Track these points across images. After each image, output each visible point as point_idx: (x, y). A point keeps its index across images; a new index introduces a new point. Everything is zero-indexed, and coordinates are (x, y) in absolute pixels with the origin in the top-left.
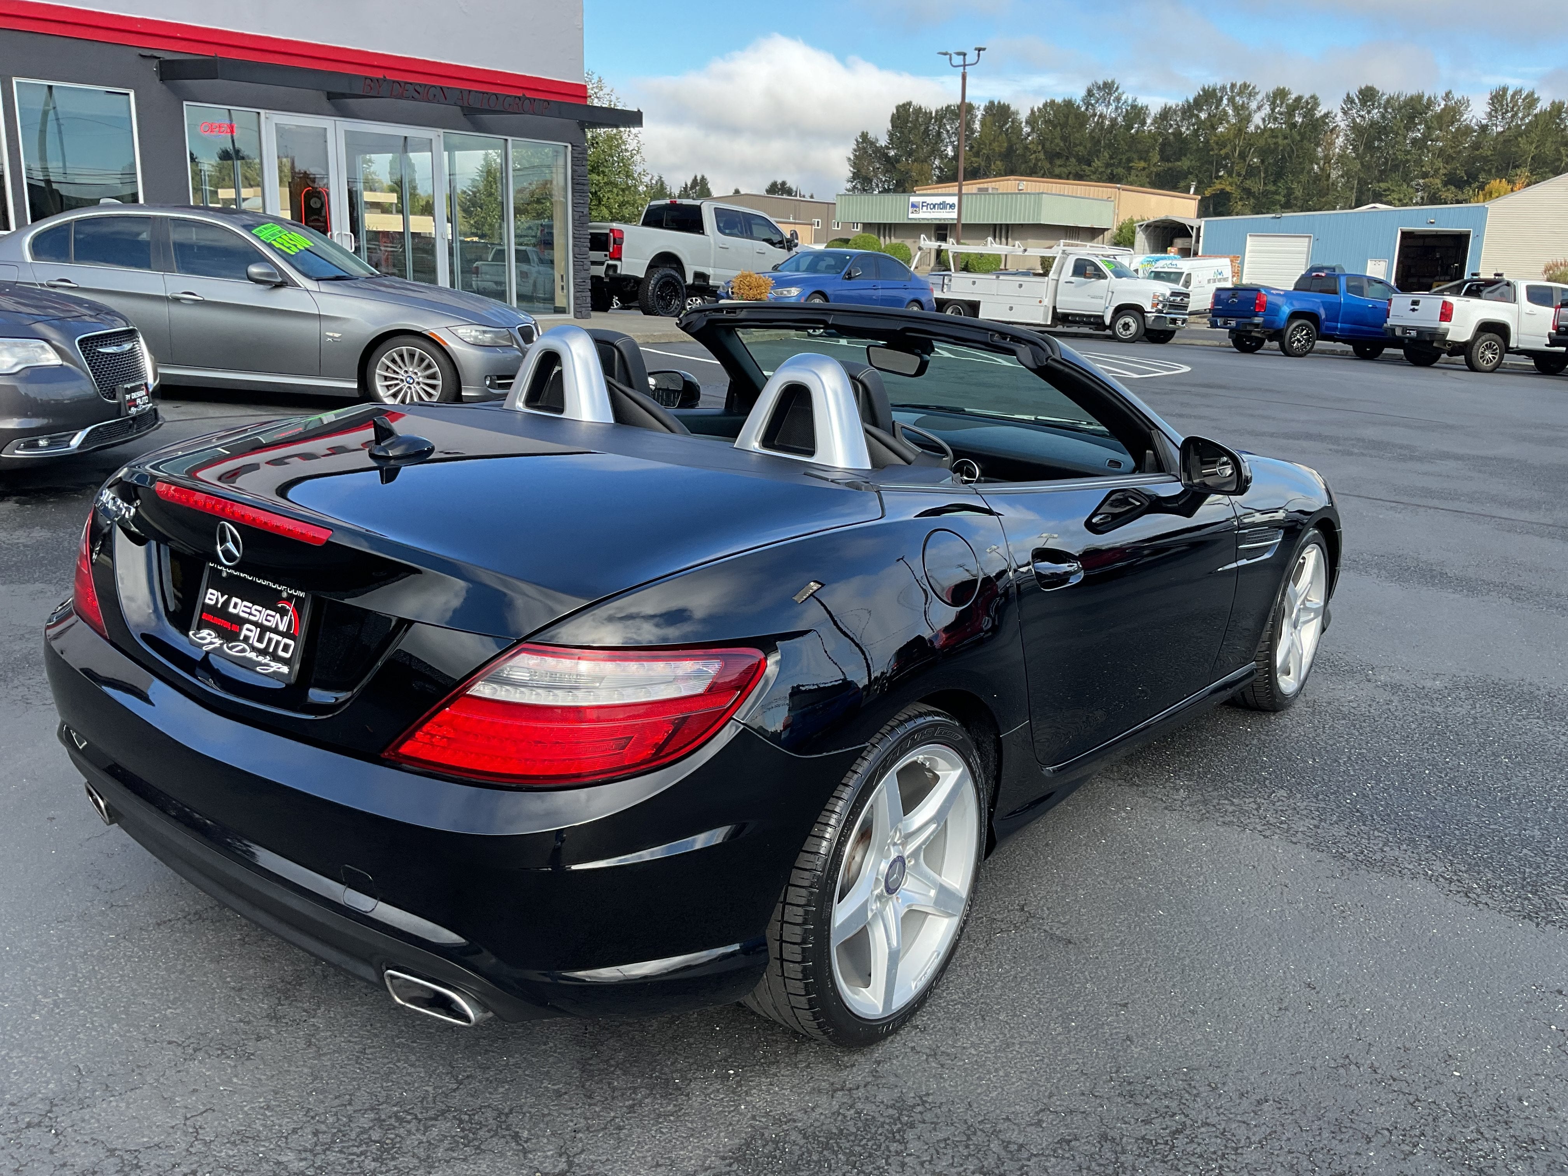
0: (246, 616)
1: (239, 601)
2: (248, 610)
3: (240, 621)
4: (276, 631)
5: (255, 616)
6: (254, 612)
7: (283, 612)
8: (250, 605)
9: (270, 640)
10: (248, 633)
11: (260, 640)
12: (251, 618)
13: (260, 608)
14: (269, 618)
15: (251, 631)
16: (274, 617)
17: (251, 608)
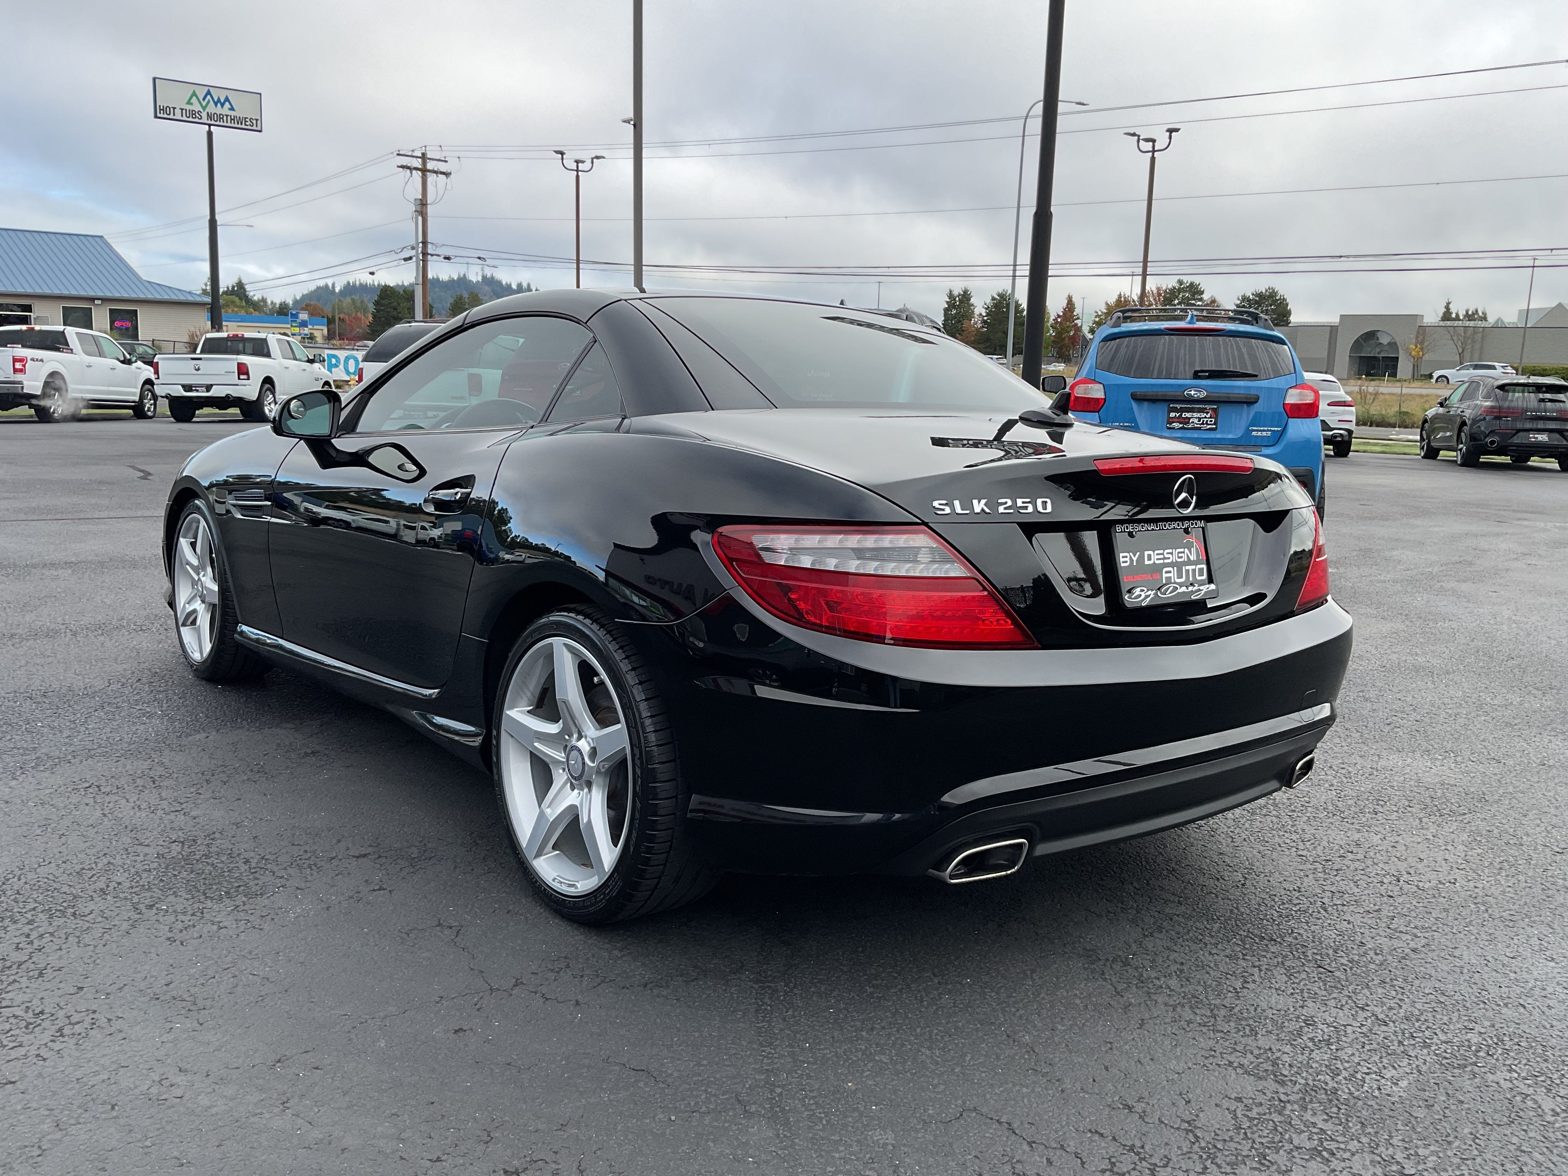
0: (1161, 561)
1: (1151, 552)
2: (1162, 556)
3: (1157, 569)
4: (1189, 562)
5: (1169, 558)
6: (1167, 556)
7: (1190, 545)
8: (1161, 551)
9: (1187, 571)
10: (1168, 575)
11: (1180, 576)
12: (1166, 561)
13: (1170, 551)
14: (1180, 555)
15: (1170, 572)
17: (1163, 554)
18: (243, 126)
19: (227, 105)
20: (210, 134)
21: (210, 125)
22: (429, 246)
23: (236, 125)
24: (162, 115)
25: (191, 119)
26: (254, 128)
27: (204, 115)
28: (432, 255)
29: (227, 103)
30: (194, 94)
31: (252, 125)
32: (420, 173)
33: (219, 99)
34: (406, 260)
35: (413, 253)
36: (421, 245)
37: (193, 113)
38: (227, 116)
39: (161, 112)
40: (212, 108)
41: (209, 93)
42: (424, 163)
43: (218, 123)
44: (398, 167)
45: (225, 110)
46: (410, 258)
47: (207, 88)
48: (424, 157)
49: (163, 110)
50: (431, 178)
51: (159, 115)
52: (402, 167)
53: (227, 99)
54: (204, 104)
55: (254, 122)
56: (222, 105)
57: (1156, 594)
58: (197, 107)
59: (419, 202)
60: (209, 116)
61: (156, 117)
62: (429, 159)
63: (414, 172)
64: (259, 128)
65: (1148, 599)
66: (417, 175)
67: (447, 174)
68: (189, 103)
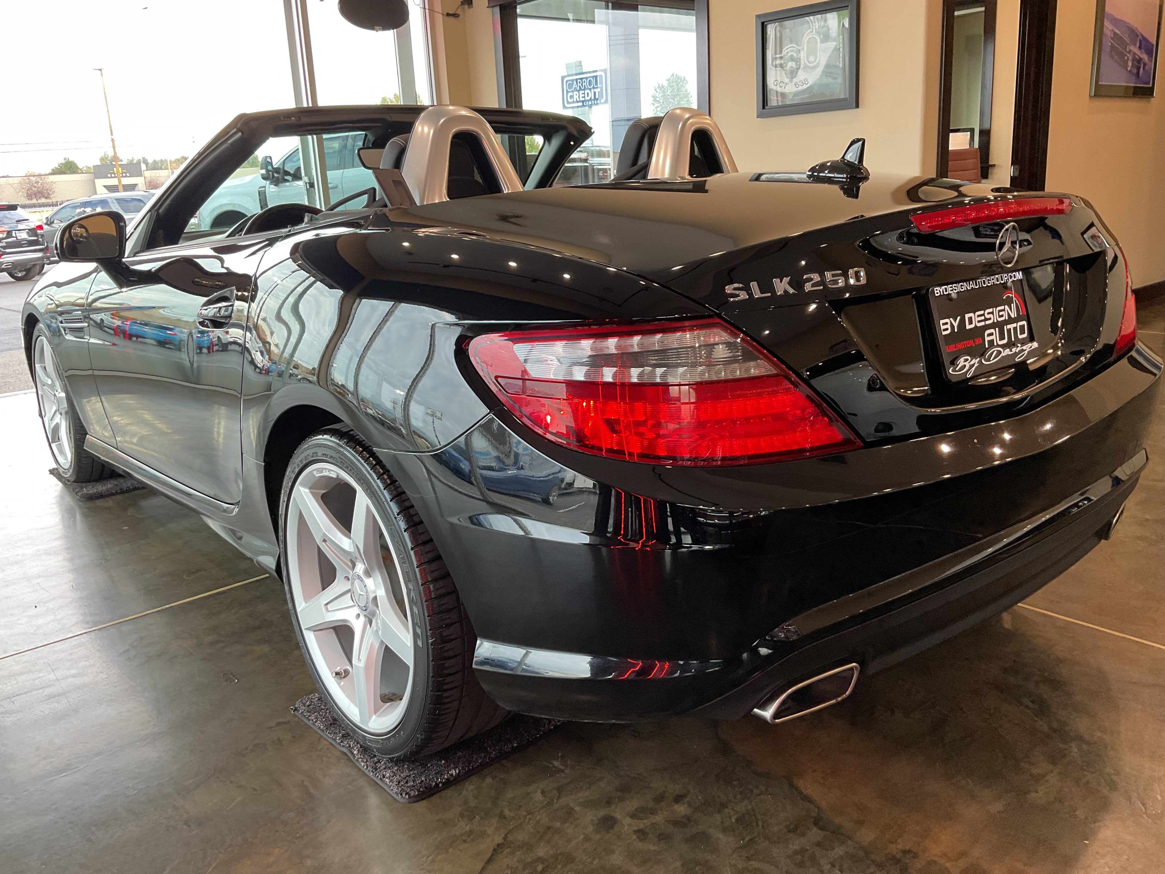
0: (983, 324)
1: (971, 315)
2: (983, 318)
3: (979, 332)
4: (1010, 321)
5: (990, 319)
6: (987, 316)
7: (1009, 301)
8: (982, 312)
9: (1009, 331)
10: (991, 338)
11: (1002, 338)
12: (988, 322)
13: (991, 310)
14: (1001, 313)
15: (992, 334)
16: (1004, 310)
17: (983, 315)
57: (980, 362)
65: (973, 369)
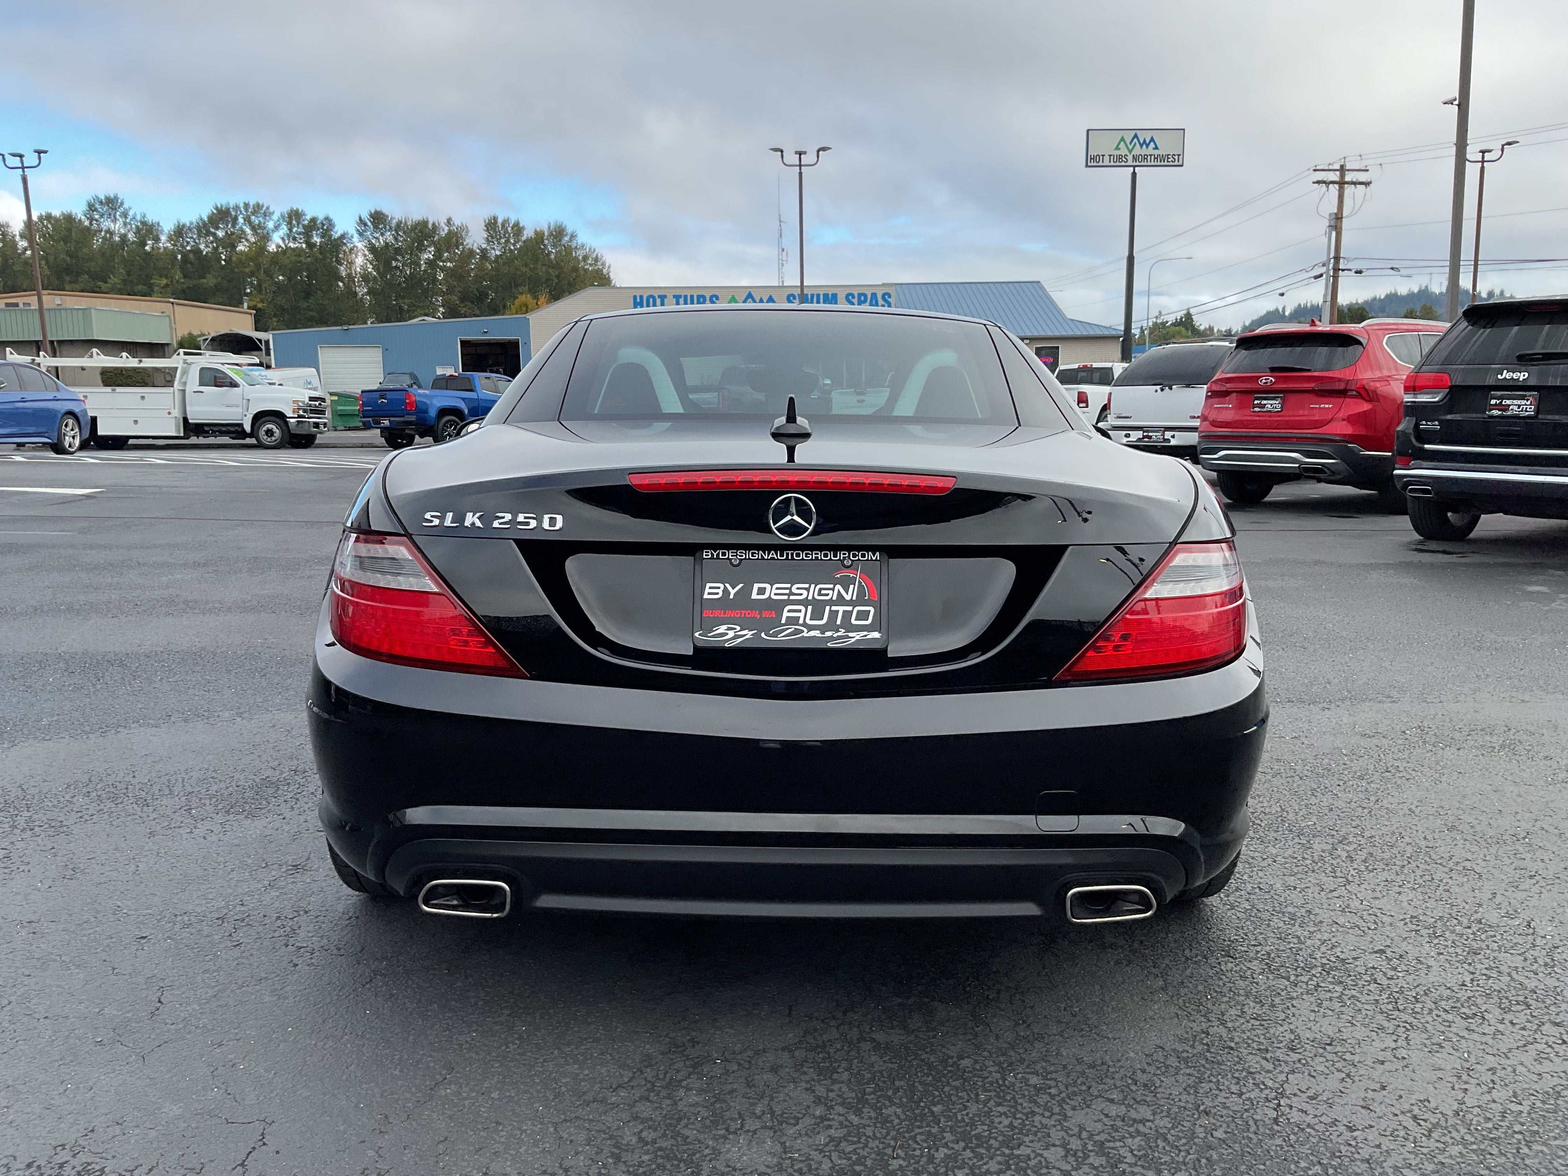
18: (1166, 163)
19: (1152, 145)
20: (1134, 175)
21: (1134, 167)
22: (1341, 261)
23: (1159, 163)
24: (1092, 164)
25: (1118, 164)
26: (1176, 163)
27: (1130, 158)
28: (1343, 270)
29: (1152, 143)
30: (1122, 139)
31: (1174, 160)
32: (1337, 186)
33: (1145, 141)
34: (1316, 277)
35: (1323, 270)
36: (1332, 261)
37: (1120, 157)
38: (1151, 155)
39: (1092, 161)
40: (1138, 151)
41: (1136, 136)
42: (1342, 176)
43: (1142, 164)
44: (1314, 183)
45: (1150, 150)
46: (1321, 275)
47: (1134, 132)
48: (1342, 170)
49: (1093, 158)
50: (1349, 190)
51: (1089, 164)
52: (1318, 182)
53: (1152, 140)
54: (1130, 147)
55: (1176, 157)
56: (1147, 146)
58: (1123, 151)
59: (1333, 217)
60: (1135, 158)
61: (1087, 166)
62: (1348, 170)
63: (1331, 185)
64: (1180, 163)
66: (1334, 189)
67: (1367, 184)
68: (1117, 148)
